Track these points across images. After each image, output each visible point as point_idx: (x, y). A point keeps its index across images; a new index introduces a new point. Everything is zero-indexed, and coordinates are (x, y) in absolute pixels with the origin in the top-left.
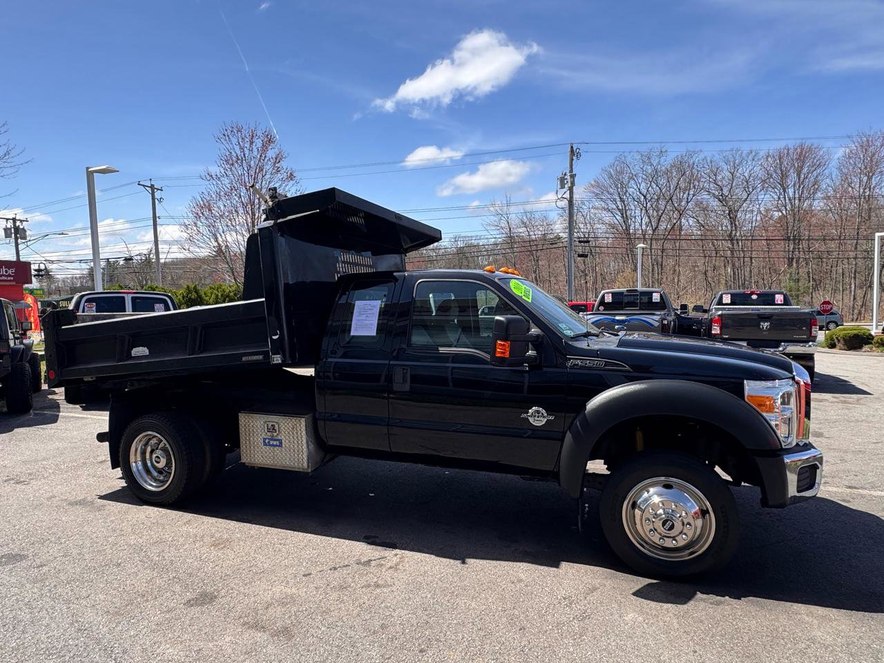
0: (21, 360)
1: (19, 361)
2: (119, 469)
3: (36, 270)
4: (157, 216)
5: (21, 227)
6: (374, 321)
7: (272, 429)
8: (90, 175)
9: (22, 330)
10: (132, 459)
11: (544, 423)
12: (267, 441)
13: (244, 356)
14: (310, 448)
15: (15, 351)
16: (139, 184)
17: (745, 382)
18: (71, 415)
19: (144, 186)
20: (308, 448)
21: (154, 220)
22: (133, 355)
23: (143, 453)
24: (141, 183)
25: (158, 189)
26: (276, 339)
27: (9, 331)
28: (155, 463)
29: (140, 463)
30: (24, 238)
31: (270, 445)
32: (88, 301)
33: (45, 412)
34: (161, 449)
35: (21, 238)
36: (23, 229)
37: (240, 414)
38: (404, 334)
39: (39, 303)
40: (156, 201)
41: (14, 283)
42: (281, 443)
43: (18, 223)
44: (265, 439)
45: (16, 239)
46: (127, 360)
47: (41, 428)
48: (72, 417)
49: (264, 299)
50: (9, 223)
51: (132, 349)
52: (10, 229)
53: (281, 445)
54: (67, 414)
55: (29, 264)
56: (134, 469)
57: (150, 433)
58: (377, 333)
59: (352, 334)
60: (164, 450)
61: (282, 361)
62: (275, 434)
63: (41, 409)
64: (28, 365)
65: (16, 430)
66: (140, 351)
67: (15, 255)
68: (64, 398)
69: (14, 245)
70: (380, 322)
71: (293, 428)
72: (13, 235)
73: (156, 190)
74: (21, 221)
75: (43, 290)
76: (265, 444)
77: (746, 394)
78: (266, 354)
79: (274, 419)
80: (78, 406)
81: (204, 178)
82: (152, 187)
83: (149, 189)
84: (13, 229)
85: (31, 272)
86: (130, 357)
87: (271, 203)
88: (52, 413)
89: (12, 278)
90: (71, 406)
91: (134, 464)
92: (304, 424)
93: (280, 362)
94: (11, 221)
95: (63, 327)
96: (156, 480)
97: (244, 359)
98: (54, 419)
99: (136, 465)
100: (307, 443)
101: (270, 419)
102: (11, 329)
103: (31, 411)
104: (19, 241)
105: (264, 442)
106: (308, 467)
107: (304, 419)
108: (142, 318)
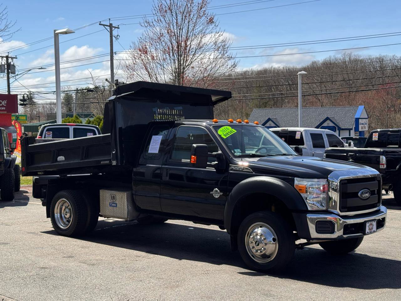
0: (9, 167)
1: (8, 168)
2: (50, 218)
3: (21, 100)
4: (114, 51)
5: (12, 63)
6: (158, 146)
7: (113, 198)
8: (56, 36)
9: (11, 148)
10: (55, 212)
11: (218, 197)
12: (111, 204)
13: (102, 161)
14: (129, 208)
15: (7, 161)
16: (100, 24)
17: (295, 178)
18: (35, 203)
19: (104, 25)
20: (128, 208)
21: (111, 56)
22: (58, 160)
23: (61, 209)
24: (102, 23)
25: (115, 28)
26: (114, 153)
27: (4, 148)
28: (65, 215)
29: (59, 214)
30: (14, 73)
31: (112, 206)
32: (48, 130)
33: (21, 201)
34: (69, 209)
35: (12, 73)
36: (14, 66)
37: (100, 190)
38: (169, 152)
39: (23, 128)
40: (114, 38)
41: (5, 112)
42: (116, 205)
43: (10, 60)
44: (110, 203)
45: (8, 73)
46: (55, 163)
47: (18, 208)
48: (35, 204)
49: (110, 134)
50: (3, 60)
51: (58, 157)
52: (4, 65)
53: (116, 206)
54: (32, 203)
55: (17, 95)
56: (56, 217)
57: (64, 199)
58: (159, 152)
59: (149, 152)
60: (70, 209)
61: (116, 164)
62: (114, 201)
63: (19, 199)
64: (13, 170)
65: (5, 207)
66: (61, 158)
67: (7, 87)
68: (32, 195)
69: (6, 78)
70: (161, 146)
71: (121, 198)
72: (6, 71)
73: (113, 28)
74: (12, 58)
75: (26, 116)
76: (110, 206)
77: (295, 184)
78: (110, 160)
79: (114, 193)
80: (39, 199)
81: (143, 25)
82: (111, 26)
83: (108, 28)
84: (6, 65)
85: (17, 101)
86: (56, 161)
87: (115, 87)
88: (25, 202)
89: (4, 108)
90: (35, 199)
91: (56, 214)
92: (126, 195)
93: (115, 164)
94: (5, 59)
95: (29, 145)
96: (64, 223)
97: (102, 162)
98: (26, 204)
99: (57, 215)
100: (127, 205)
101: (112, 193)
102: (5, 147)
103: (14, 200)
104: (10, 75)
105: (110, 205)
106: (128, 217)
107: (126, 193)
108: (62, 142)
